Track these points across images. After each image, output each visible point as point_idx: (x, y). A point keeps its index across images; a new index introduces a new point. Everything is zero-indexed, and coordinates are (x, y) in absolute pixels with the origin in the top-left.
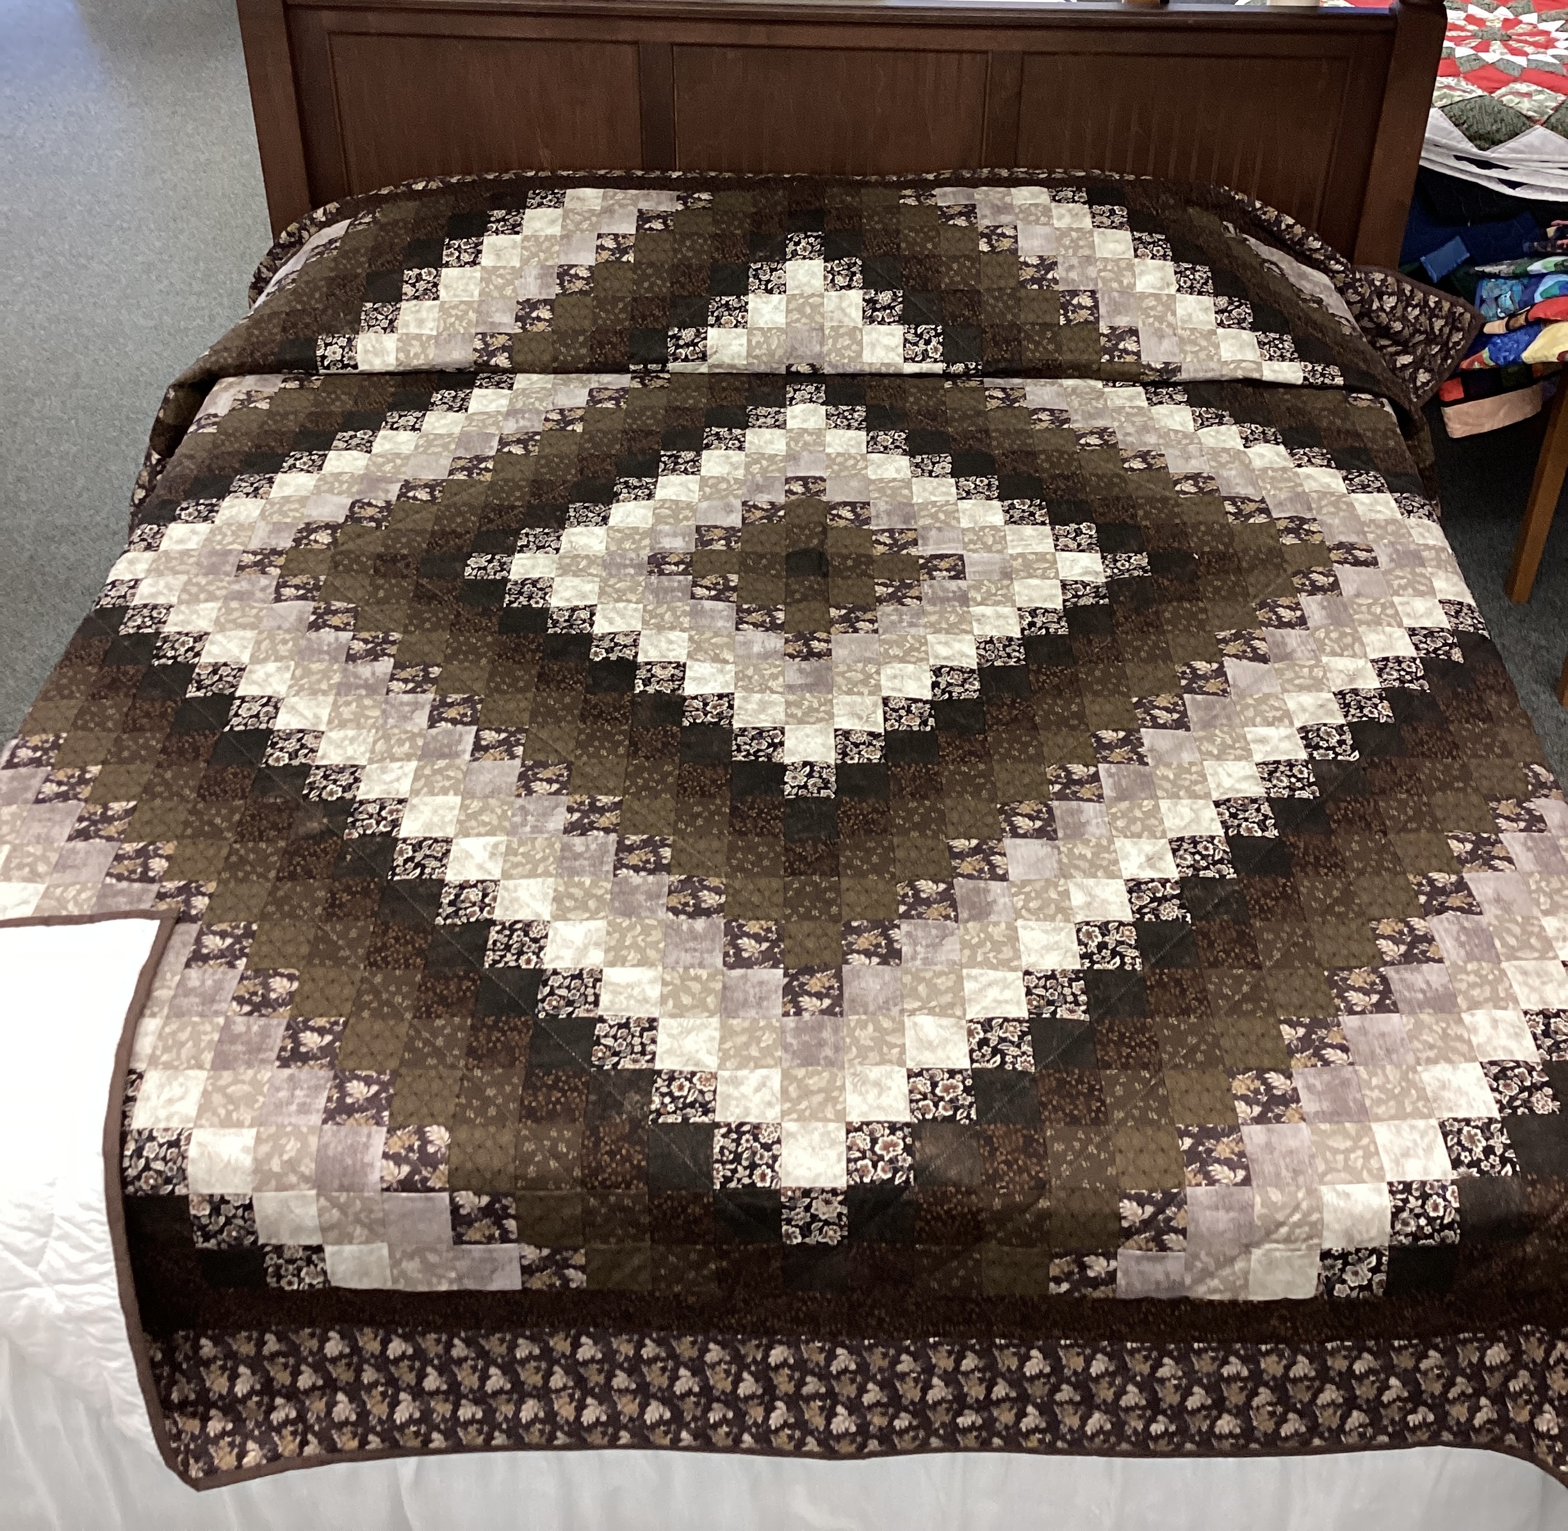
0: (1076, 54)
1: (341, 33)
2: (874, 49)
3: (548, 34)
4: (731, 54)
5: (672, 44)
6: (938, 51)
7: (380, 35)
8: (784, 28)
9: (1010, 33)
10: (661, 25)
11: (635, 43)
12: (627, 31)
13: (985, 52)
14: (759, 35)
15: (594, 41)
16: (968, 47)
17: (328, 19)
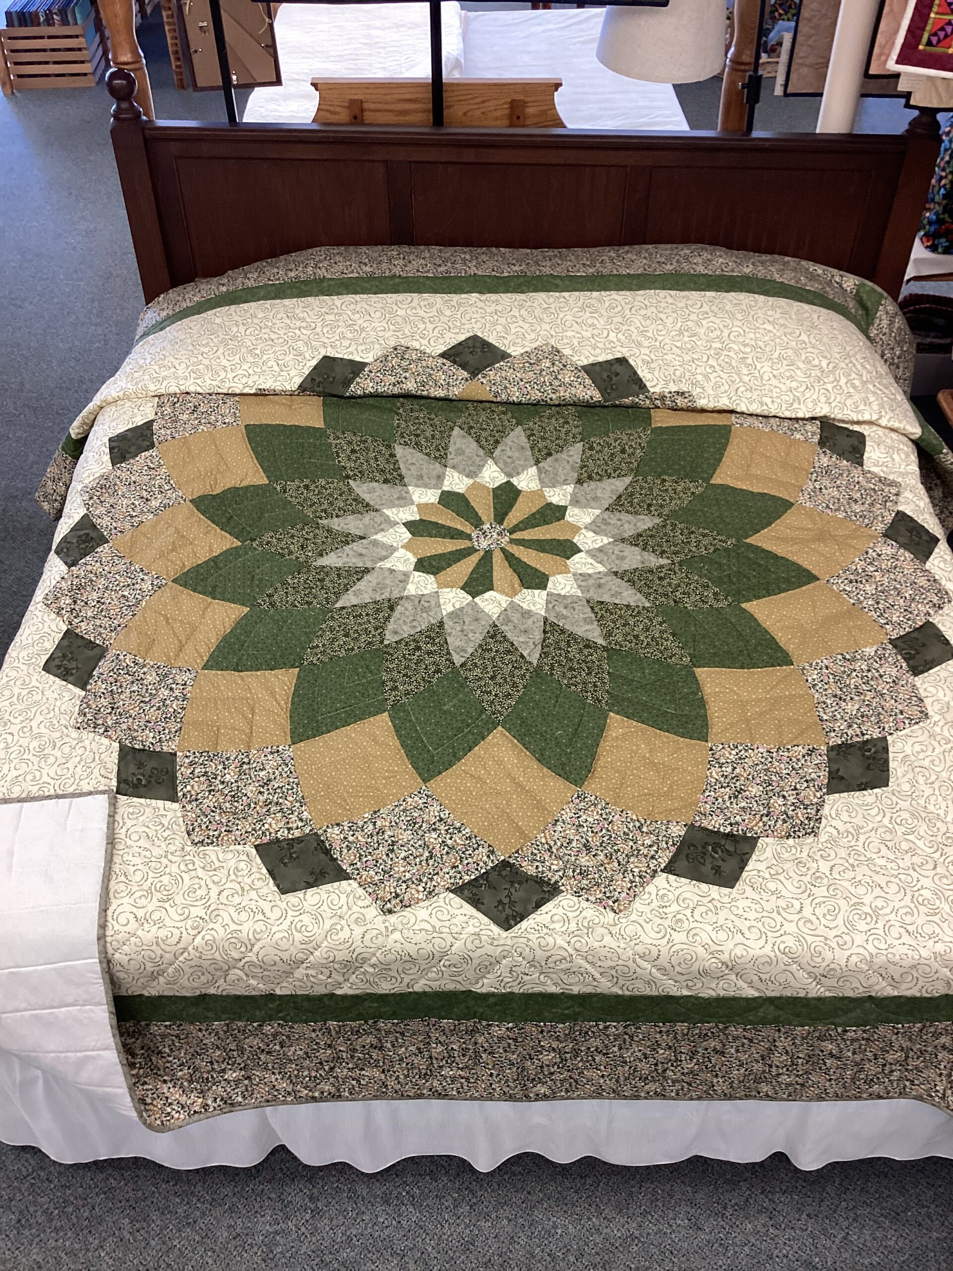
0: (688, 167)
1: (185, 157)
2: (549, 165)
3: (325, 156)
4: (451, 169)
5: (410, 162)
6: (593, 166)
7: (211, 158)
8: (487, 151)
9: (641, 154)
10: (402, 150)
11: (385, 162)
12: (380, 153)
13: (626, 166)
14: (470, 156)
15: (356, 161)
16: (613, 163)
17: (174, 147)
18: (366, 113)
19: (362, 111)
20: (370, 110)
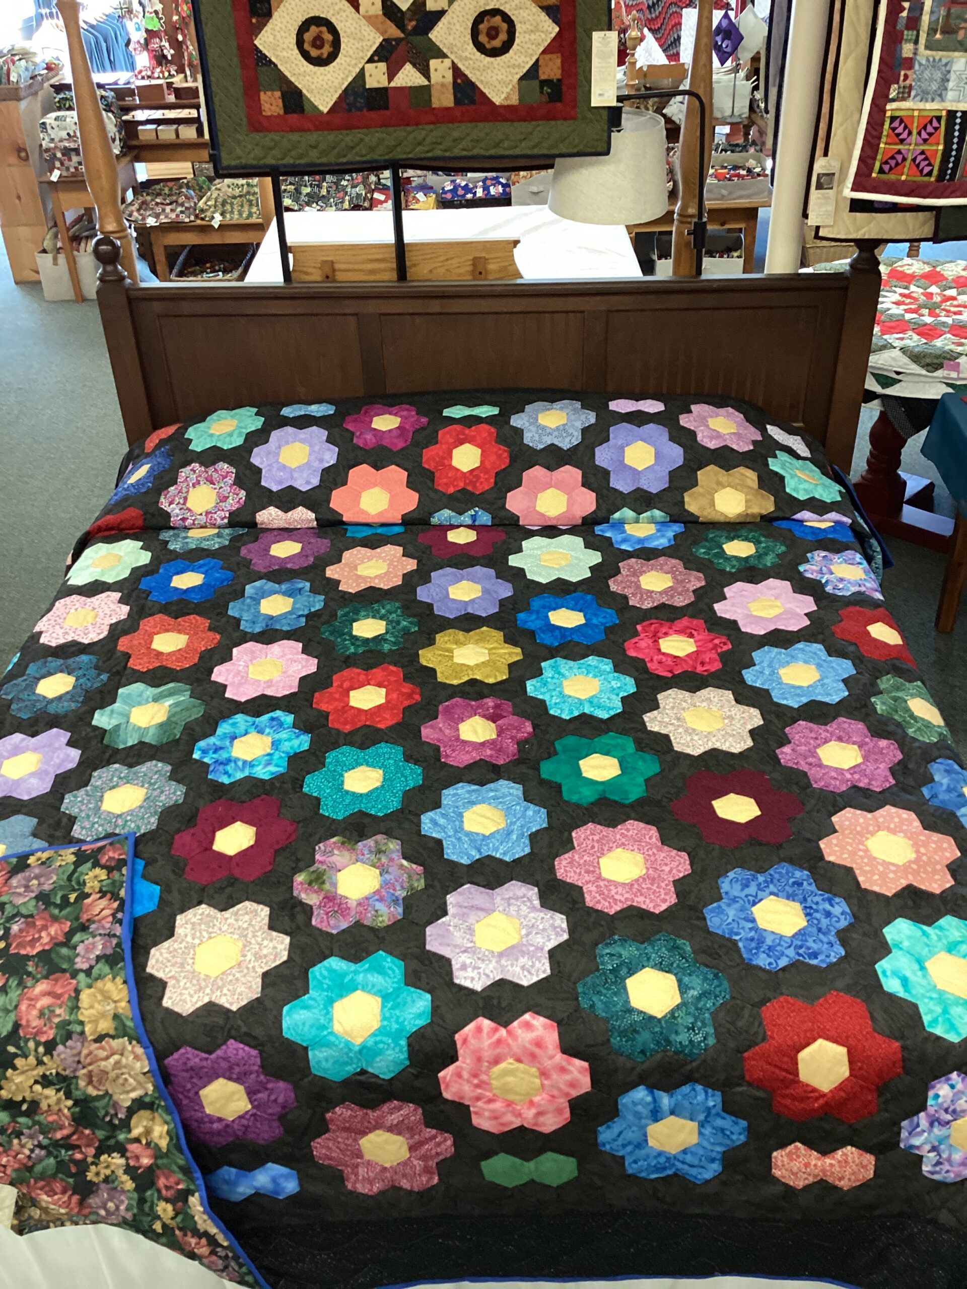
0: (642, 310)
1: (167, 316)
2: (512, 313)
3: (299, 311)
4: (418, 320)
5: (381, 314)
6: (552, 312)
7: (190, 316)
8: (451, 301)
9: (598, 298)
10: (370, 301)
11: (356, 315)
12: (350, 307)
13: (584, 311)
14: (435, 306)
15: (328, 315)
16: (571, 308)
17: (157, 307)
18: (337, 273)
19: (334, 270)
20: (340, 270)
